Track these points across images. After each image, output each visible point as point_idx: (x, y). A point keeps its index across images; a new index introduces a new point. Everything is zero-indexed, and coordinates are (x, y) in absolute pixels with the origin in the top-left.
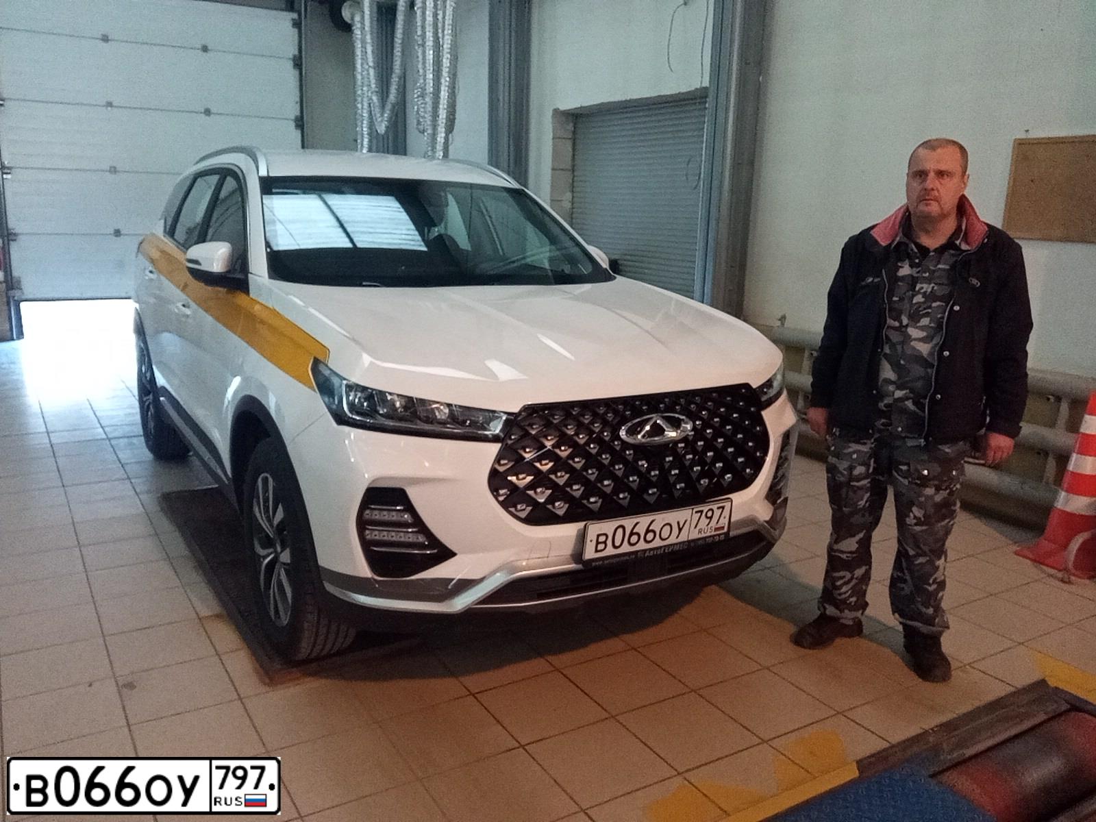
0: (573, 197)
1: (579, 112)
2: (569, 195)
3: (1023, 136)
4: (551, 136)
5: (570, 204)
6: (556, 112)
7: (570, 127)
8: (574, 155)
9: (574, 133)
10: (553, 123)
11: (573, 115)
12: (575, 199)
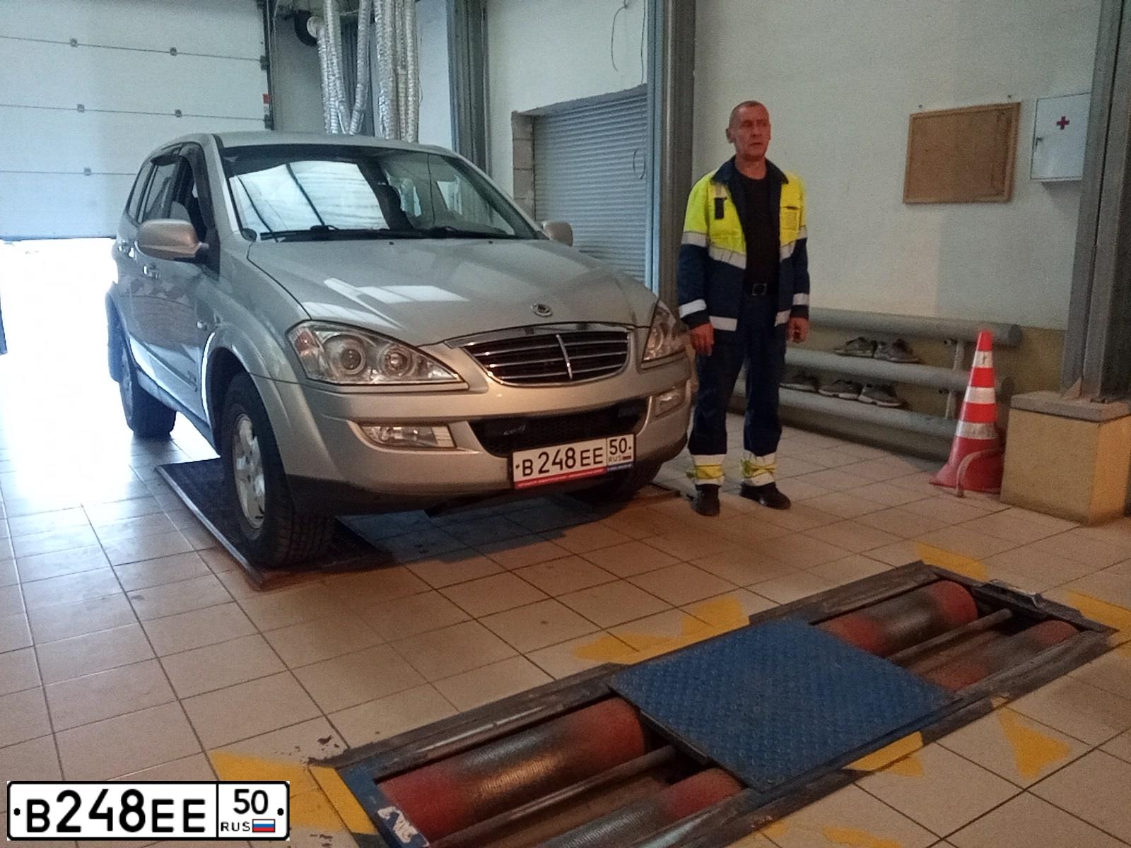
0: (535, 196)
1: (535, 113)
2: (530, 194)
3: (916, 110)
4: (511, 138)
5: (532, 202)
6: (515, 114)
7: (529, 129)
8: (534, 155)
9: (533, 134)
10: (512, 124)
11: (530, 116)
12: (537, 198)
